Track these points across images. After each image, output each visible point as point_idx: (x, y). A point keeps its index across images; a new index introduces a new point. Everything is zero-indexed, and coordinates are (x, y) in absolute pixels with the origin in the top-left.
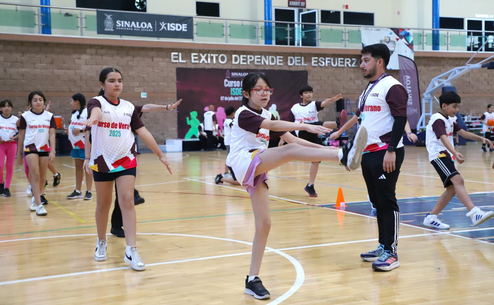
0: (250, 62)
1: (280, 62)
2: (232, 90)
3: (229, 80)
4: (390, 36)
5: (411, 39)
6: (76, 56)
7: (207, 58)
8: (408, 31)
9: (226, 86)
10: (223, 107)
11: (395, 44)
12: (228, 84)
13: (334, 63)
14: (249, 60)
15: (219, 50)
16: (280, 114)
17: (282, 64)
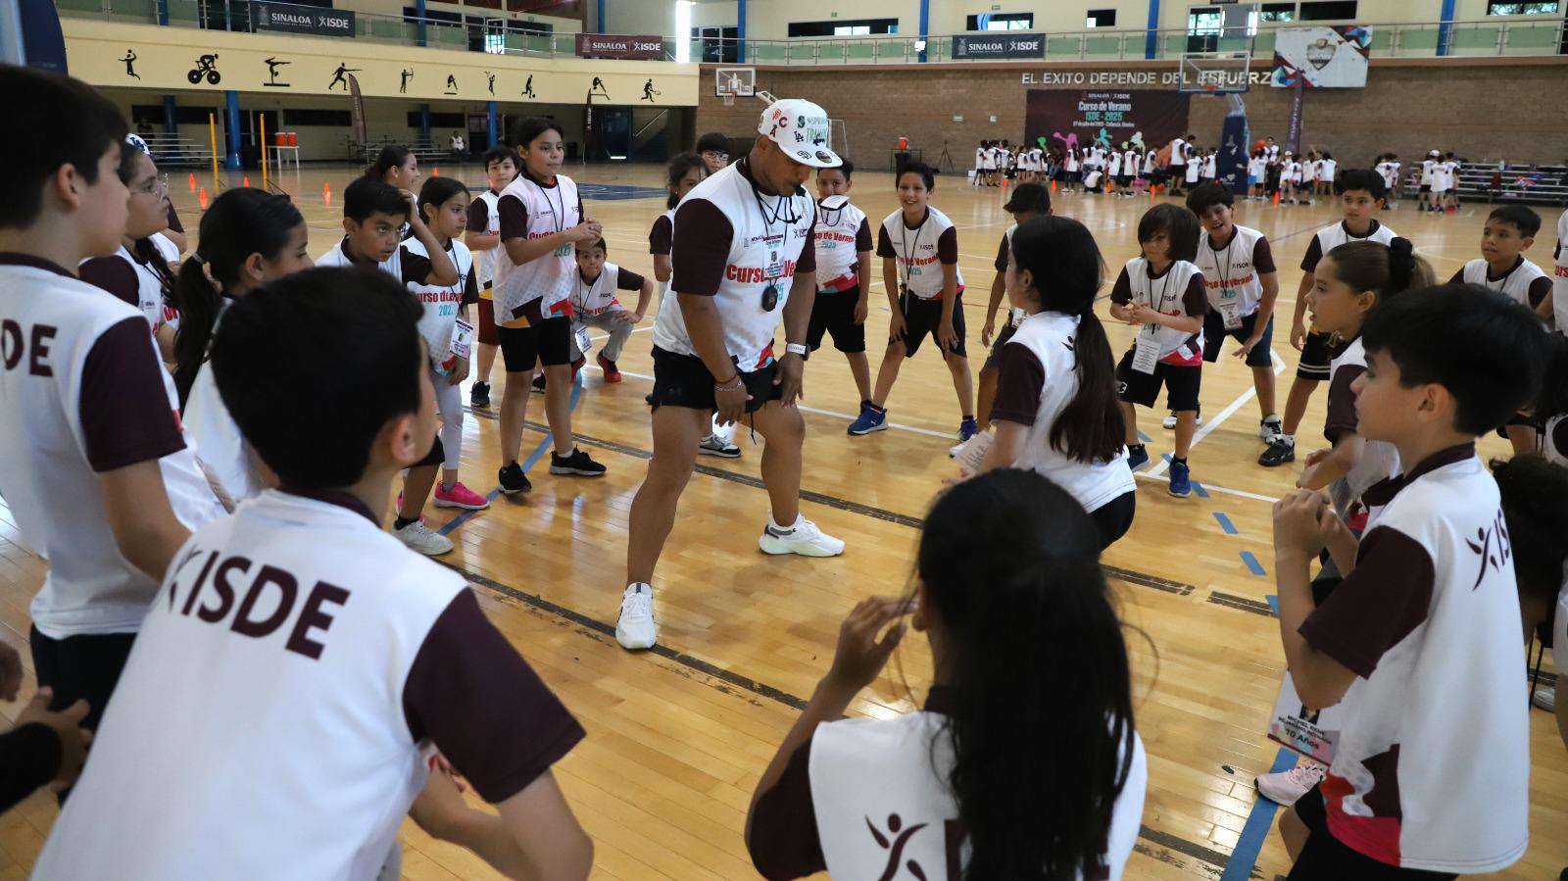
0: (1113, 81)
1: (1152, 80)
2: (1088, 114)
3: (1085, 102)
4: (1327, 38)
5: (1367, 41)
6: (936, 81)
7: (1060, 78)
8: (1364, 29)
9: (1080, 109)
10: (1074, 133)
11: (1334, 48)
12: (1083, 106)
13: (1232, 79)
14: (1111, 79)
15: (1074, 69)
16: (1146, 145)
17: (1154, 82)
